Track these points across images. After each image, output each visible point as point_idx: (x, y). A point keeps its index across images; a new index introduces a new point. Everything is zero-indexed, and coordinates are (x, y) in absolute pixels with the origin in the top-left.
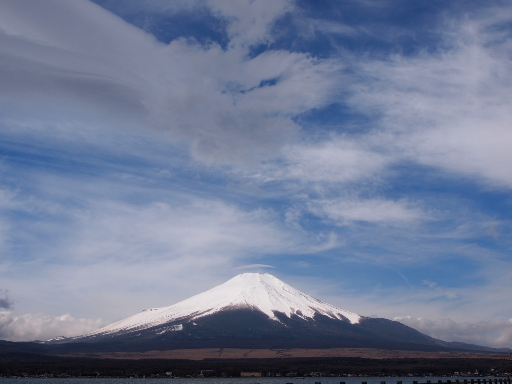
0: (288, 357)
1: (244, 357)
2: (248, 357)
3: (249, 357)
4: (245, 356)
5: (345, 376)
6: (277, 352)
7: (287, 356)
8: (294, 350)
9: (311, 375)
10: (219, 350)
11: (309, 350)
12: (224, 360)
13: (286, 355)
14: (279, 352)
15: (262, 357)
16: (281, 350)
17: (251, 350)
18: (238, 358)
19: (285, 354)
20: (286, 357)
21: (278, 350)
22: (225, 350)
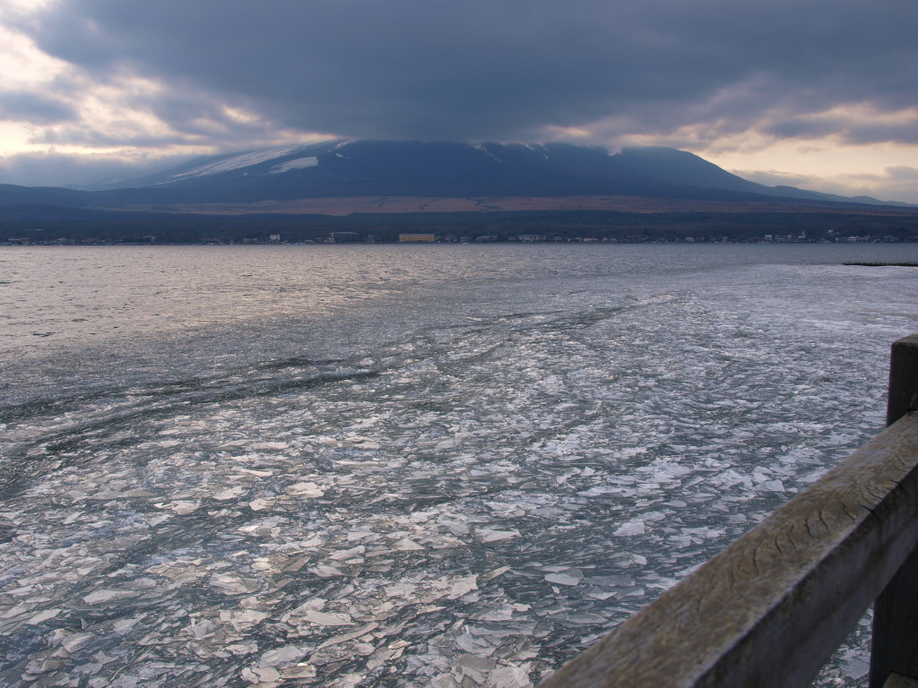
1: (419, 211)
2: (426, 211)
4: (421, 208)
5: (577, 241)
7: (493, 208)
8: (506, 198)
9: (521, 238)
10: (378, 198)
11: (532, 198)
14: (481, 202)
15: (448, 211)
16: (485, 198)
17: (435, 199)
18: (407, 211)
19: (490, 204)
20: (491, 210)
21: (480, 198)
22: (390, 198)
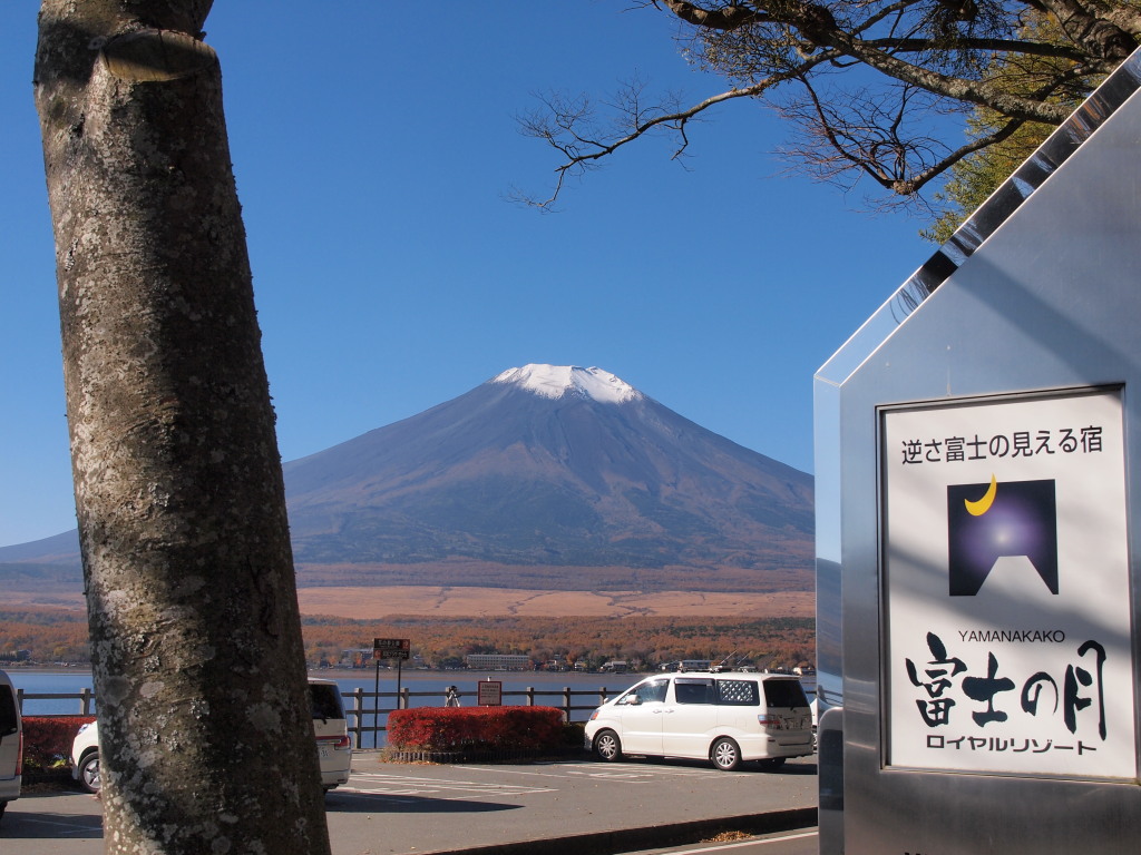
0: (640, 614)
1: (509, 613)
2: (520, 614)
3: (521, 612)
4: (511, 608)
6: (610, 600)
7: (640, 610)
8: (664, 593)
10: (437, 589)
11: (707, 594)
12: (445, 620)
13: (635, 609)
14: (616, 600)
15: (559, 614)
16: (622, 593)
17: (533, 593)
18: (486, 614)
19: (632, 604)
20: (636, 614)
21: (615, 594)
22: (456, 590)
